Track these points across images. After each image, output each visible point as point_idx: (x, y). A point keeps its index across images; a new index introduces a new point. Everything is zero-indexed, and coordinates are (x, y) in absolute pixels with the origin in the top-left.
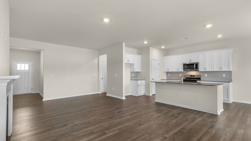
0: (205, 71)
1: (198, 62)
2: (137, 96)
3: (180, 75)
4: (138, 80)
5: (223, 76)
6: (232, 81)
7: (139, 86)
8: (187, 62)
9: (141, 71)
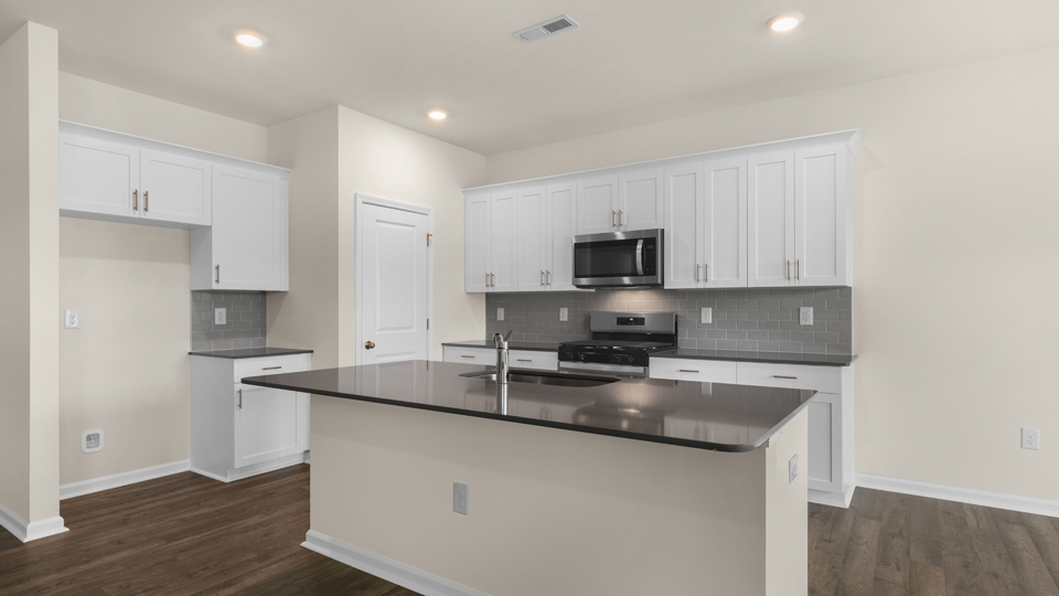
0: (701, 285)
1: (660, 227)
2: (228, 479)
3: (564, 315)
4: (233, 358)
5: (802, 323)
6: (850, 352)
7: (240, 406)
8: (596, 225)
9: (287, 289)
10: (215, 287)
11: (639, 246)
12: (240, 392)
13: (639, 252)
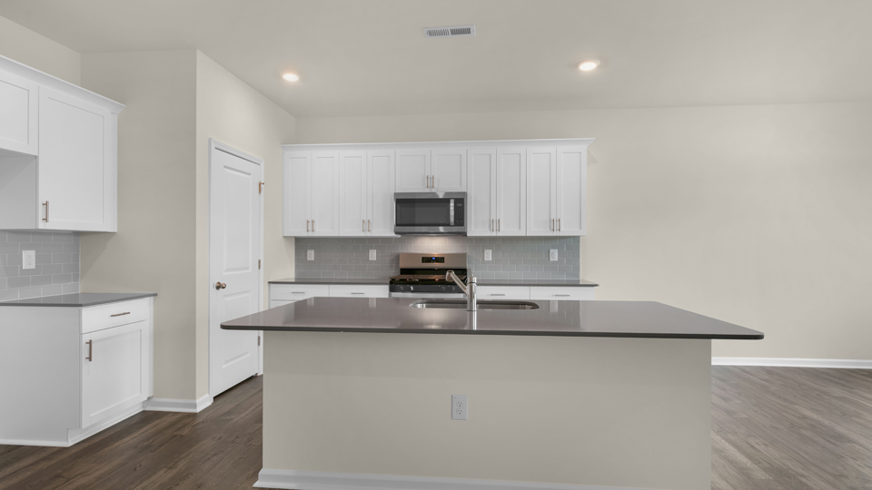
2: (68, 443)
3: (373, 255)
4: (81, 305)
5: (551, 259)
6: (578, 277)
7: (90, 359)
8: (414, 186)
9: (116, 231)
10: (42, 226)
11: (452, 204)
12: (90, 343)
13: (452, 208)
